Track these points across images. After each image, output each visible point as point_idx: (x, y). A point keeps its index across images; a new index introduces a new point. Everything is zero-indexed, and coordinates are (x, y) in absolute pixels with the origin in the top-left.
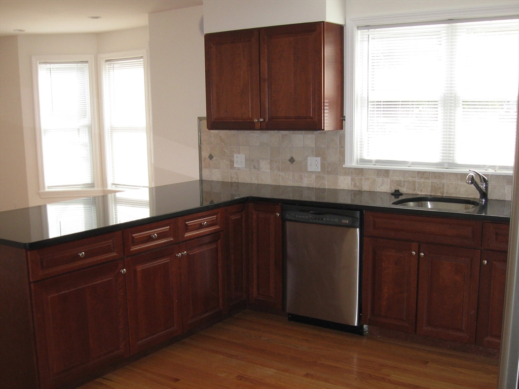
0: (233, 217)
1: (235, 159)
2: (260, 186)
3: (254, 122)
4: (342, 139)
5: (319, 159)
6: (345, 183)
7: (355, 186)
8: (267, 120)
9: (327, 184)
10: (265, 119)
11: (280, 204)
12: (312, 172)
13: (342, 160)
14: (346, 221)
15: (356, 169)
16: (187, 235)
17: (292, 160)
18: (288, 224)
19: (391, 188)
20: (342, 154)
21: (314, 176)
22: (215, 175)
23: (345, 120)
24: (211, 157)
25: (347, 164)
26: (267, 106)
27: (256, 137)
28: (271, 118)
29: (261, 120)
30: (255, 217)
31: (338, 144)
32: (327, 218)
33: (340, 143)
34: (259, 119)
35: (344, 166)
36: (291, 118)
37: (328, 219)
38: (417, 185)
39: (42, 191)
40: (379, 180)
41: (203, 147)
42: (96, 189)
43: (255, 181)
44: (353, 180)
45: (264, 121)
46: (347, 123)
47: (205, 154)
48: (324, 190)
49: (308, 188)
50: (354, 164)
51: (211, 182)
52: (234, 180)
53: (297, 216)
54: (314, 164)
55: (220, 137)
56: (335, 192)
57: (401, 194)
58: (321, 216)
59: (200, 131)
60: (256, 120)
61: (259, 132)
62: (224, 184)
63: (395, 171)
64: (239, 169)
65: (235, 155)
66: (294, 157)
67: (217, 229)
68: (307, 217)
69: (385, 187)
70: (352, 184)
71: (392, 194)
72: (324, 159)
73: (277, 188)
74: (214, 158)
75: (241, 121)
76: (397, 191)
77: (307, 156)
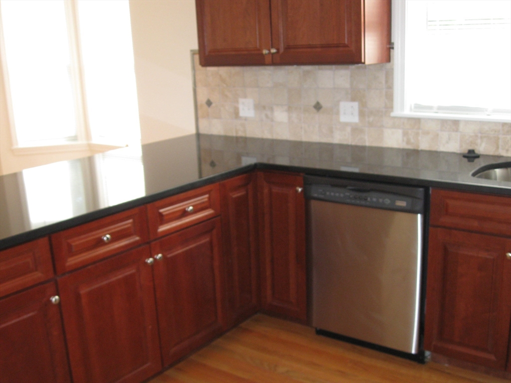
0: (236, 195)
1: (241, 107)
2: (274, 144)
3: (262, 55)
4: (389, 75)
5: (356, 105)
6: (393, 139)
7: (408, 142)
8: (282, 50)
9: (368, 140)
10: (278, 50)
11: (302, 174)
12: (347, 124)
13: (390, 107)
14: (401, 203)
15: (410, 119)
16: (162, 229)
17: (318, 107)
18: (314, 204)
19: (461, 146)
20: (390, 97)
21: (349, 129)
22: (215, 127)
23: (393, 48)
24: (209, 103)
25: (397, 112)
26: (281, 30)
27: (267, 76)
28: (288, 48)
29: (273, 51)
30: (266, 191)
31: (384, 82)
32: (373, 198)
33: (387, 82)
34: (269, 50)
35: (393, 114)
36: (316, 47)
37: (374, 200)
38: (500, 143)
39: (15, 147)
40: (444, 135)
41: (199, 90)
42: (79, 142)
43: (267, 135)
44: (405, 134)
45: (278, 52)
46: (396, 53)
47: (202, 99)
48: (363, 148)
49: (342, 146)
50: (407, 112)
51: (210, 137)
52: (240, 134)
53: (328, 193)
54: (349, 113)
55: (221, 76)
56: (380, 152)
57: (478, 157)
58: (364, 195)
59: (194, 68)
60: (265, 52)
61: (271, 68)
62: (227, 139)
63: (467, 122)
64: (246, 119)
65: (241, 100)
66: (322, 103)
67: (210, 215)
68: (342, 195)
69: (453, 145)
70: (403, 141)
71: (465, 156)
72: (363, 105)
73: (297, 145)
74: (213, 105)
75: (246, 53)
76: (471, 152)
77: (339, 101)
